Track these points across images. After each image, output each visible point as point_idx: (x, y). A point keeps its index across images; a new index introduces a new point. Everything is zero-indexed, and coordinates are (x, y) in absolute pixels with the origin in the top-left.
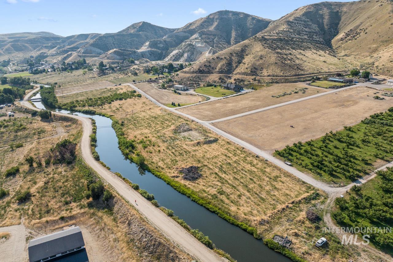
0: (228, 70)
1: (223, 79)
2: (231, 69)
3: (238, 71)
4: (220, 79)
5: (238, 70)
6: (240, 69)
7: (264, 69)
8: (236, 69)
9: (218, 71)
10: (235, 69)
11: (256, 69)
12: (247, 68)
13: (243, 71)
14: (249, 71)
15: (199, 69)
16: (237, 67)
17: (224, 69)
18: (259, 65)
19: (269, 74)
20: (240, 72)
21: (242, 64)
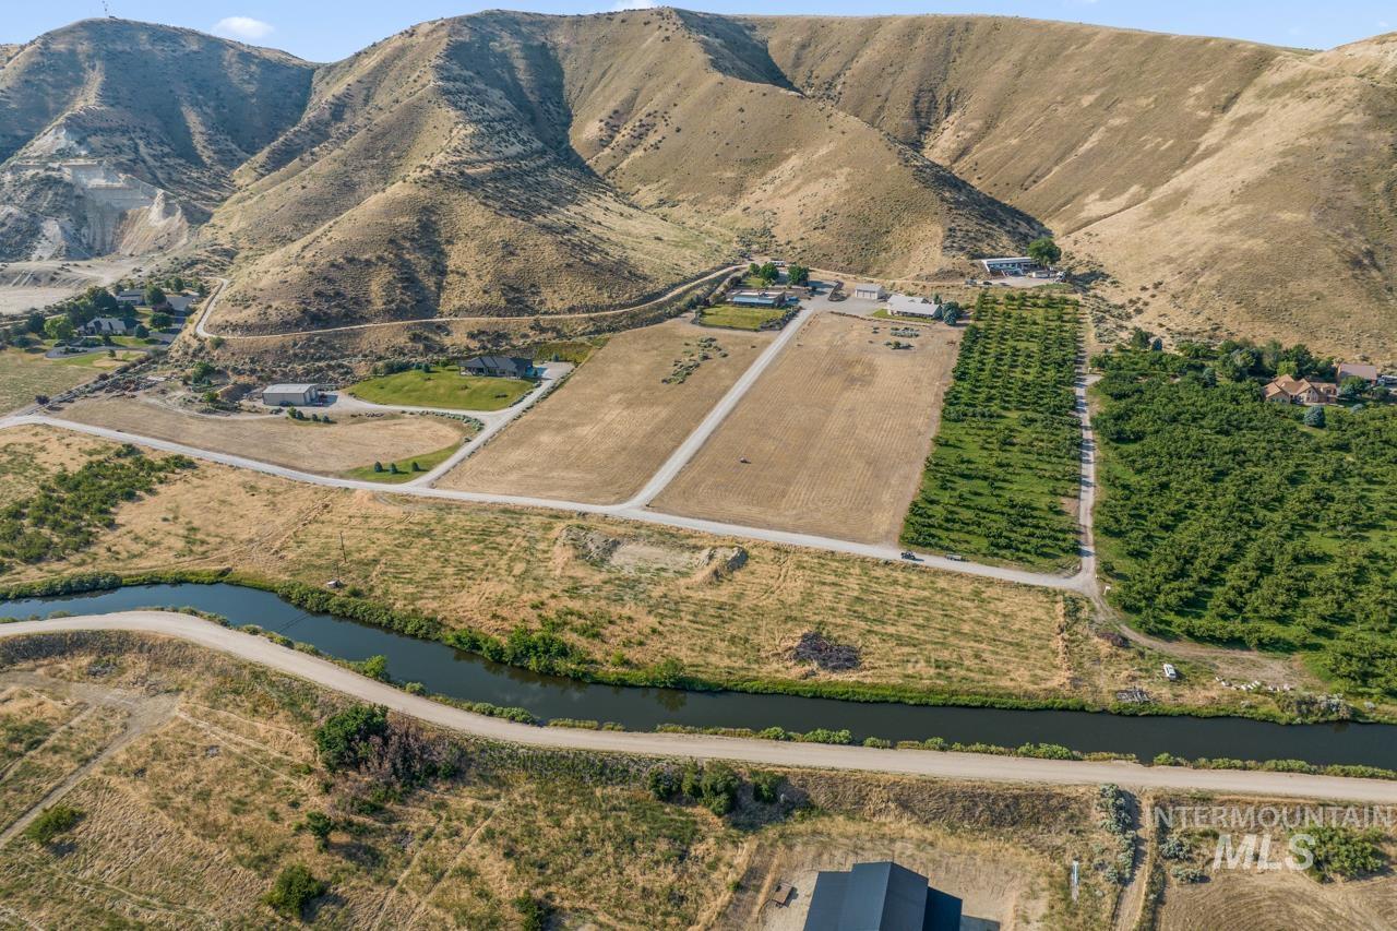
0: (418, 301)
1: (426, 338)
2: (425, 299)
3: (457, 303)
4: (415, 338)
5: (450, 301)
6: (457, 292)
7: (543, 289)
8: (443, 296)
9: (386, 311)
10: (439, 296)
11: (517, 290)
12: (485, 292)
13: (477, 302)
14: (497, 299)
15: (305, 311)
16: (440, 287)
17: (402, 301)
18: (519, 274)
19: (568, 304)
20: (468, 305)
21: (451, 278)
